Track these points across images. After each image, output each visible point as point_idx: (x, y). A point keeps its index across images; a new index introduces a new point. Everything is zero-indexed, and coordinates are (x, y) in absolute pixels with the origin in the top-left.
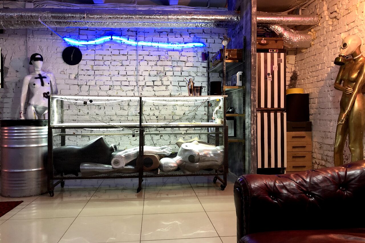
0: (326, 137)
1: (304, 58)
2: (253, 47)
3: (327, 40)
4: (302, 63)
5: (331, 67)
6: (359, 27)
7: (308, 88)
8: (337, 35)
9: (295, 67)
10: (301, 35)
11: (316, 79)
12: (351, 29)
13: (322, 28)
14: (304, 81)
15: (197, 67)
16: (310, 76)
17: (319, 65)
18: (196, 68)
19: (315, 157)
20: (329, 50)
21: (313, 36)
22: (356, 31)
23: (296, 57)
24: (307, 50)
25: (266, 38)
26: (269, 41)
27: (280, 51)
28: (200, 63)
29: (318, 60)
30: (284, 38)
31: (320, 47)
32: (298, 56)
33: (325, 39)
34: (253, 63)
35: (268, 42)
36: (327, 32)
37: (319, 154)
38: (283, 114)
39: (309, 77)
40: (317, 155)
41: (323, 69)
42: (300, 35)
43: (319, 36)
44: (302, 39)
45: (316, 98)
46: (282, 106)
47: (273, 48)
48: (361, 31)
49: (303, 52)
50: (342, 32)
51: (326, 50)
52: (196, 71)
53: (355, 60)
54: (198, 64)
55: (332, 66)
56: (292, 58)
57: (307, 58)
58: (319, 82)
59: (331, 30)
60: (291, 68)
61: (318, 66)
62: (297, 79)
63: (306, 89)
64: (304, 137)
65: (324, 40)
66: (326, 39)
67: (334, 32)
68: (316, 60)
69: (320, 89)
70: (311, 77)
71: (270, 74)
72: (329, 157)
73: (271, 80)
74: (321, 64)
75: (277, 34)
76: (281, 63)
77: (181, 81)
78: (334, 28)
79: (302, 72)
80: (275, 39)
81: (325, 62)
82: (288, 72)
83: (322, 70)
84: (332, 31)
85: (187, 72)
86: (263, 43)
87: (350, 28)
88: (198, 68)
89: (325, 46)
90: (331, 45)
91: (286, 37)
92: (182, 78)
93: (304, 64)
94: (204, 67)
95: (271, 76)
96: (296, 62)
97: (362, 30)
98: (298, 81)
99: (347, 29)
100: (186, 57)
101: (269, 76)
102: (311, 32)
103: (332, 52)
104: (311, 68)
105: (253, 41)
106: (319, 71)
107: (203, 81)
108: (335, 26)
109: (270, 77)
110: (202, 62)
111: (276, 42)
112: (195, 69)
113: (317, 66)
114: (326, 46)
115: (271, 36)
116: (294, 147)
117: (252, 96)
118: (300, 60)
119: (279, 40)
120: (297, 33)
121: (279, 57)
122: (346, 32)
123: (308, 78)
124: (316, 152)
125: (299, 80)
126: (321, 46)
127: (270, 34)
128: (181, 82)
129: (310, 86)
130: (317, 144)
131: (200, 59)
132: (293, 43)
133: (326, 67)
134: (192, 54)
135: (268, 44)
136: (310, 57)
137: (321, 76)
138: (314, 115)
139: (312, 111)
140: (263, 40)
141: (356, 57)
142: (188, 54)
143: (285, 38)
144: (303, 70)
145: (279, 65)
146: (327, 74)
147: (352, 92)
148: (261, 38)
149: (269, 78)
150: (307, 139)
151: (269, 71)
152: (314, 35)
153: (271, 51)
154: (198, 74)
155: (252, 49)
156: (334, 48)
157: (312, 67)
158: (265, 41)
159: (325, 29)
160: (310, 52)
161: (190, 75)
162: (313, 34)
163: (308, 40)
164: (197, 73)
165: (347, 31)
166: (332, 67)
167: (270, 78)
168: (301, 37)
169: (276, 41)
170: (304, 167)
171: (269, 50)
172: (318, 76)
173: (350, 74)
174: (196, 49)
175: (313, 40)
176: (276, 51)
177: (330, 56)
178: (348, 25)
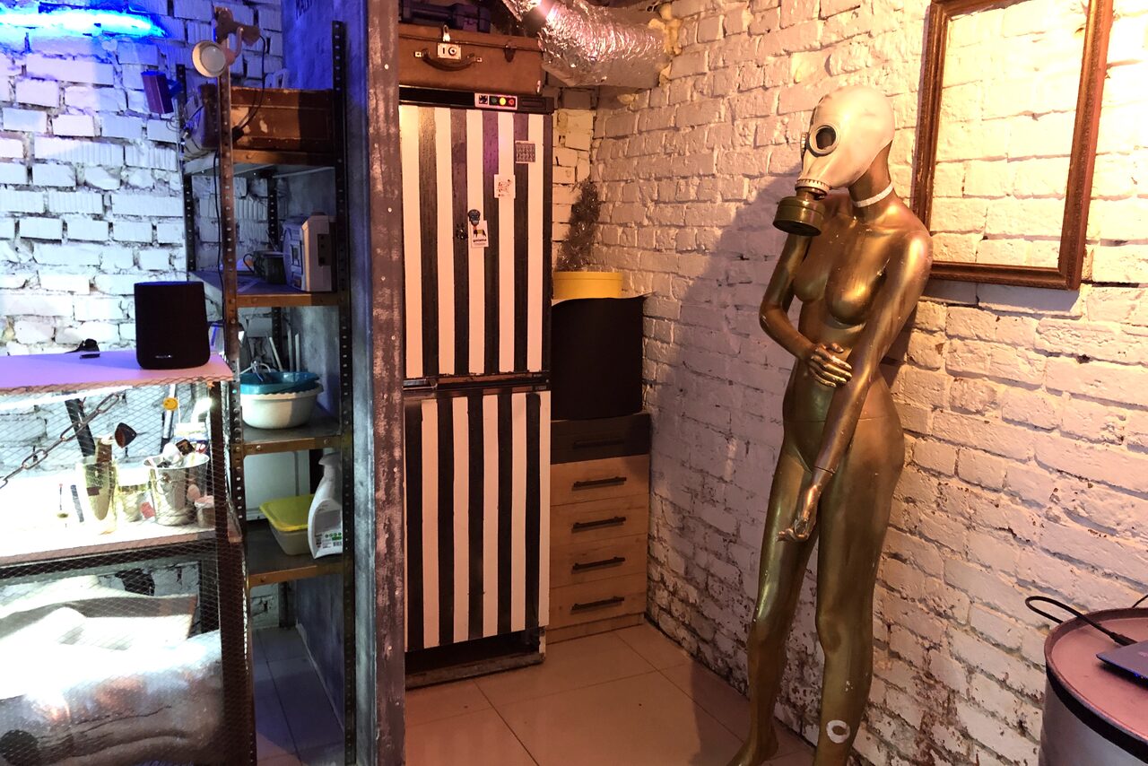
0: (708, 497)
1: (627, 133)
2: (381, 96)
3: (729, 71)
4: (621, 154)
5: (739, 201)
6: (878, 42)
7: (639, 270)
8: (771, 59)
9: (591, 162)
10: (620, 28)
11: (676, 240)
12: (837, 42)
13: (707, 10)
14: (623, 232)
15: (122, 142)
16: (649, 218)
17: (690, 179)
18: (116, 150)
19: (662, 559)
20: (734, 119)
21: (667, 40)
22: (861, 55)
23: (595, 119)
24: (642, 100)
25: (460, 35)
26: (477, 51)
27: (529, 103)
28: (139, 122)
29: (688, 154)
30: (544, 36)
31: (696, 95)
32: (605, 114)
33: (721, 64)
34: (380, 187)
35: (472, 55)
36: (729, 33)
37: (678, 552)
38: (539, 397)
39: (646, 222)
40: (667, 552)
41: (705, 201)
42: (615, 30)
43: (693, 44)
44: (624, 52)
45: (669, 320)
46: (535, 363)
47: (495, 86)
48: (887, 61)
49: (623, 106)
50: (795, 48)
51: (723, 116)
52: (121, 164)
53: (860, 213)
54: (128, 128)
55: (744, 197)
56: (578, 123)
57: (640, 132)
58: (684, 255)
59: (745, 28)
60: (576, 168)
61: (687, 184)
62: (599, 220)
63: (631, 270)
64: (618, 481)
65: (716, 68)
66: (725, 67)
67: (758, 39)
68: (679, 154)
69: (688, 286)
70: (654, 225)
71: (482, 216)
72: (716, 579)
73: (487, 245)
74: (699, 176)
75: (515, 14)
76: (530, 165)
77: (31, 215)
78: (759, 19)
79: (620, 190)
80: (502, 40)
81: (715, 171)
82: (564, 185)
83: (702, 205)
84: (750, 34)
85: (67, 167)
86: (446, 56)
87: (834, 38)
88: (128, 148)
89: (718, 96)
90: (743, 97)
91: (554, 34)
92: (38, 196)
93: (628, 157)
94: (162, 144)
95: (483, 224)
96: (597, 144)
97: (893, 57)
98: (601, 226)
99: (819, 38)
100: (51, 87)
101: (475, 225)
102: (659, 16)
103: (747, 132)
104: (656, 183)
105: (376, 58)
106: (690, 204)
107: (160, 217)
108: (767, 15)
109: (478, 228)
110: (150, 117)
111: (509, 59)
112: (112, 154)
113: (682, 182)
114: (723, 97)
115: (482, 22)
116: (578, 527)
117: (379, 362)
118: (612, 134)
119: (523, 50)
120: (604, 21)
121: (521, 132)
122: (812, 49)
123: (640, 225)
124: (665, 541)
125: (606, 223)
126: (702, 92)
127: (482, 16)
128: (34, 219)
129: (650, 260)
130: (668, 509)
131: (139, 101)
132: (587, 66)
133: (719, 198)
134: (88, 71)
135: (468, 66)
136: (653, 134)
137: (696, 231)
138: (660, 387)
139: (654, 370)
140: (446, 42)
141: (869, 202)
142: (64, 70)
143: (550, 37)
144: (623, 184)
145: (521, 174)
146: (720, 227)
147: (848, 379)
148: (434, 32)
149: (476, 232)
150: (634, 487)
151: (475, 201)
152: (675, 33)
153: (483, 99)
154: (135, 179)
155: (372, 103)
156: (757, 117)
157: (658, 179)
158: (458, 50)
159: (722, 18)
160: (652, 108)
161: (86, 184)
162: (666, 32)
163: (646, 54)
164: (124, 174)
165: (817, 45)
166: (746, 202)
167: (480, 236)
168: (617, 39)
169: (509, 54)
170: (617, 600)
171: (477, 96)
172: (685, 226)
173: (837, 280)
174: (110, 46)
175: (670, 59)
176: (507, 104)
177: (738, 149)
178: (825, 19)
